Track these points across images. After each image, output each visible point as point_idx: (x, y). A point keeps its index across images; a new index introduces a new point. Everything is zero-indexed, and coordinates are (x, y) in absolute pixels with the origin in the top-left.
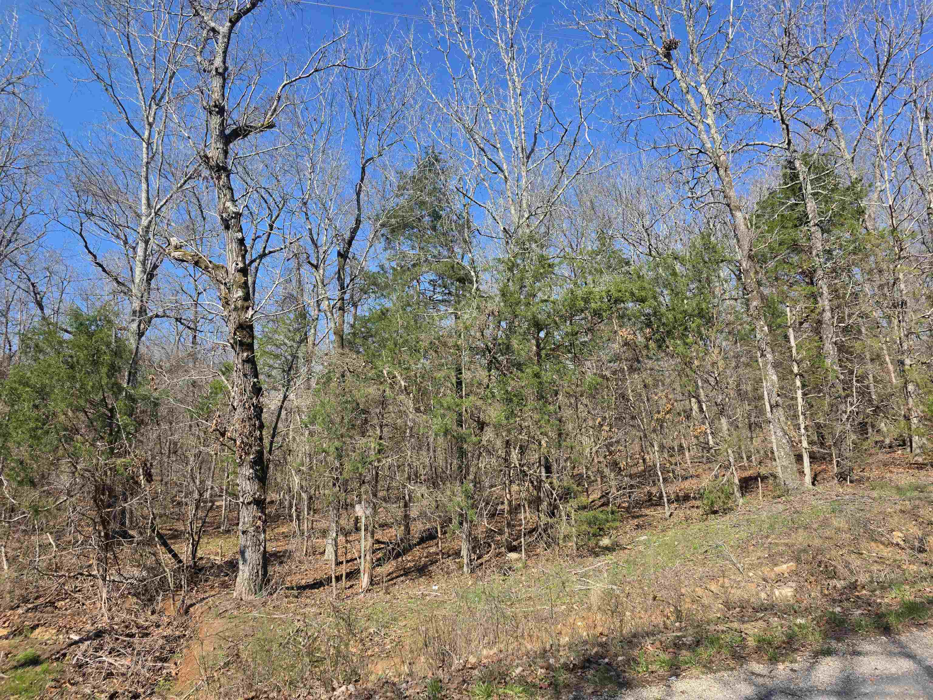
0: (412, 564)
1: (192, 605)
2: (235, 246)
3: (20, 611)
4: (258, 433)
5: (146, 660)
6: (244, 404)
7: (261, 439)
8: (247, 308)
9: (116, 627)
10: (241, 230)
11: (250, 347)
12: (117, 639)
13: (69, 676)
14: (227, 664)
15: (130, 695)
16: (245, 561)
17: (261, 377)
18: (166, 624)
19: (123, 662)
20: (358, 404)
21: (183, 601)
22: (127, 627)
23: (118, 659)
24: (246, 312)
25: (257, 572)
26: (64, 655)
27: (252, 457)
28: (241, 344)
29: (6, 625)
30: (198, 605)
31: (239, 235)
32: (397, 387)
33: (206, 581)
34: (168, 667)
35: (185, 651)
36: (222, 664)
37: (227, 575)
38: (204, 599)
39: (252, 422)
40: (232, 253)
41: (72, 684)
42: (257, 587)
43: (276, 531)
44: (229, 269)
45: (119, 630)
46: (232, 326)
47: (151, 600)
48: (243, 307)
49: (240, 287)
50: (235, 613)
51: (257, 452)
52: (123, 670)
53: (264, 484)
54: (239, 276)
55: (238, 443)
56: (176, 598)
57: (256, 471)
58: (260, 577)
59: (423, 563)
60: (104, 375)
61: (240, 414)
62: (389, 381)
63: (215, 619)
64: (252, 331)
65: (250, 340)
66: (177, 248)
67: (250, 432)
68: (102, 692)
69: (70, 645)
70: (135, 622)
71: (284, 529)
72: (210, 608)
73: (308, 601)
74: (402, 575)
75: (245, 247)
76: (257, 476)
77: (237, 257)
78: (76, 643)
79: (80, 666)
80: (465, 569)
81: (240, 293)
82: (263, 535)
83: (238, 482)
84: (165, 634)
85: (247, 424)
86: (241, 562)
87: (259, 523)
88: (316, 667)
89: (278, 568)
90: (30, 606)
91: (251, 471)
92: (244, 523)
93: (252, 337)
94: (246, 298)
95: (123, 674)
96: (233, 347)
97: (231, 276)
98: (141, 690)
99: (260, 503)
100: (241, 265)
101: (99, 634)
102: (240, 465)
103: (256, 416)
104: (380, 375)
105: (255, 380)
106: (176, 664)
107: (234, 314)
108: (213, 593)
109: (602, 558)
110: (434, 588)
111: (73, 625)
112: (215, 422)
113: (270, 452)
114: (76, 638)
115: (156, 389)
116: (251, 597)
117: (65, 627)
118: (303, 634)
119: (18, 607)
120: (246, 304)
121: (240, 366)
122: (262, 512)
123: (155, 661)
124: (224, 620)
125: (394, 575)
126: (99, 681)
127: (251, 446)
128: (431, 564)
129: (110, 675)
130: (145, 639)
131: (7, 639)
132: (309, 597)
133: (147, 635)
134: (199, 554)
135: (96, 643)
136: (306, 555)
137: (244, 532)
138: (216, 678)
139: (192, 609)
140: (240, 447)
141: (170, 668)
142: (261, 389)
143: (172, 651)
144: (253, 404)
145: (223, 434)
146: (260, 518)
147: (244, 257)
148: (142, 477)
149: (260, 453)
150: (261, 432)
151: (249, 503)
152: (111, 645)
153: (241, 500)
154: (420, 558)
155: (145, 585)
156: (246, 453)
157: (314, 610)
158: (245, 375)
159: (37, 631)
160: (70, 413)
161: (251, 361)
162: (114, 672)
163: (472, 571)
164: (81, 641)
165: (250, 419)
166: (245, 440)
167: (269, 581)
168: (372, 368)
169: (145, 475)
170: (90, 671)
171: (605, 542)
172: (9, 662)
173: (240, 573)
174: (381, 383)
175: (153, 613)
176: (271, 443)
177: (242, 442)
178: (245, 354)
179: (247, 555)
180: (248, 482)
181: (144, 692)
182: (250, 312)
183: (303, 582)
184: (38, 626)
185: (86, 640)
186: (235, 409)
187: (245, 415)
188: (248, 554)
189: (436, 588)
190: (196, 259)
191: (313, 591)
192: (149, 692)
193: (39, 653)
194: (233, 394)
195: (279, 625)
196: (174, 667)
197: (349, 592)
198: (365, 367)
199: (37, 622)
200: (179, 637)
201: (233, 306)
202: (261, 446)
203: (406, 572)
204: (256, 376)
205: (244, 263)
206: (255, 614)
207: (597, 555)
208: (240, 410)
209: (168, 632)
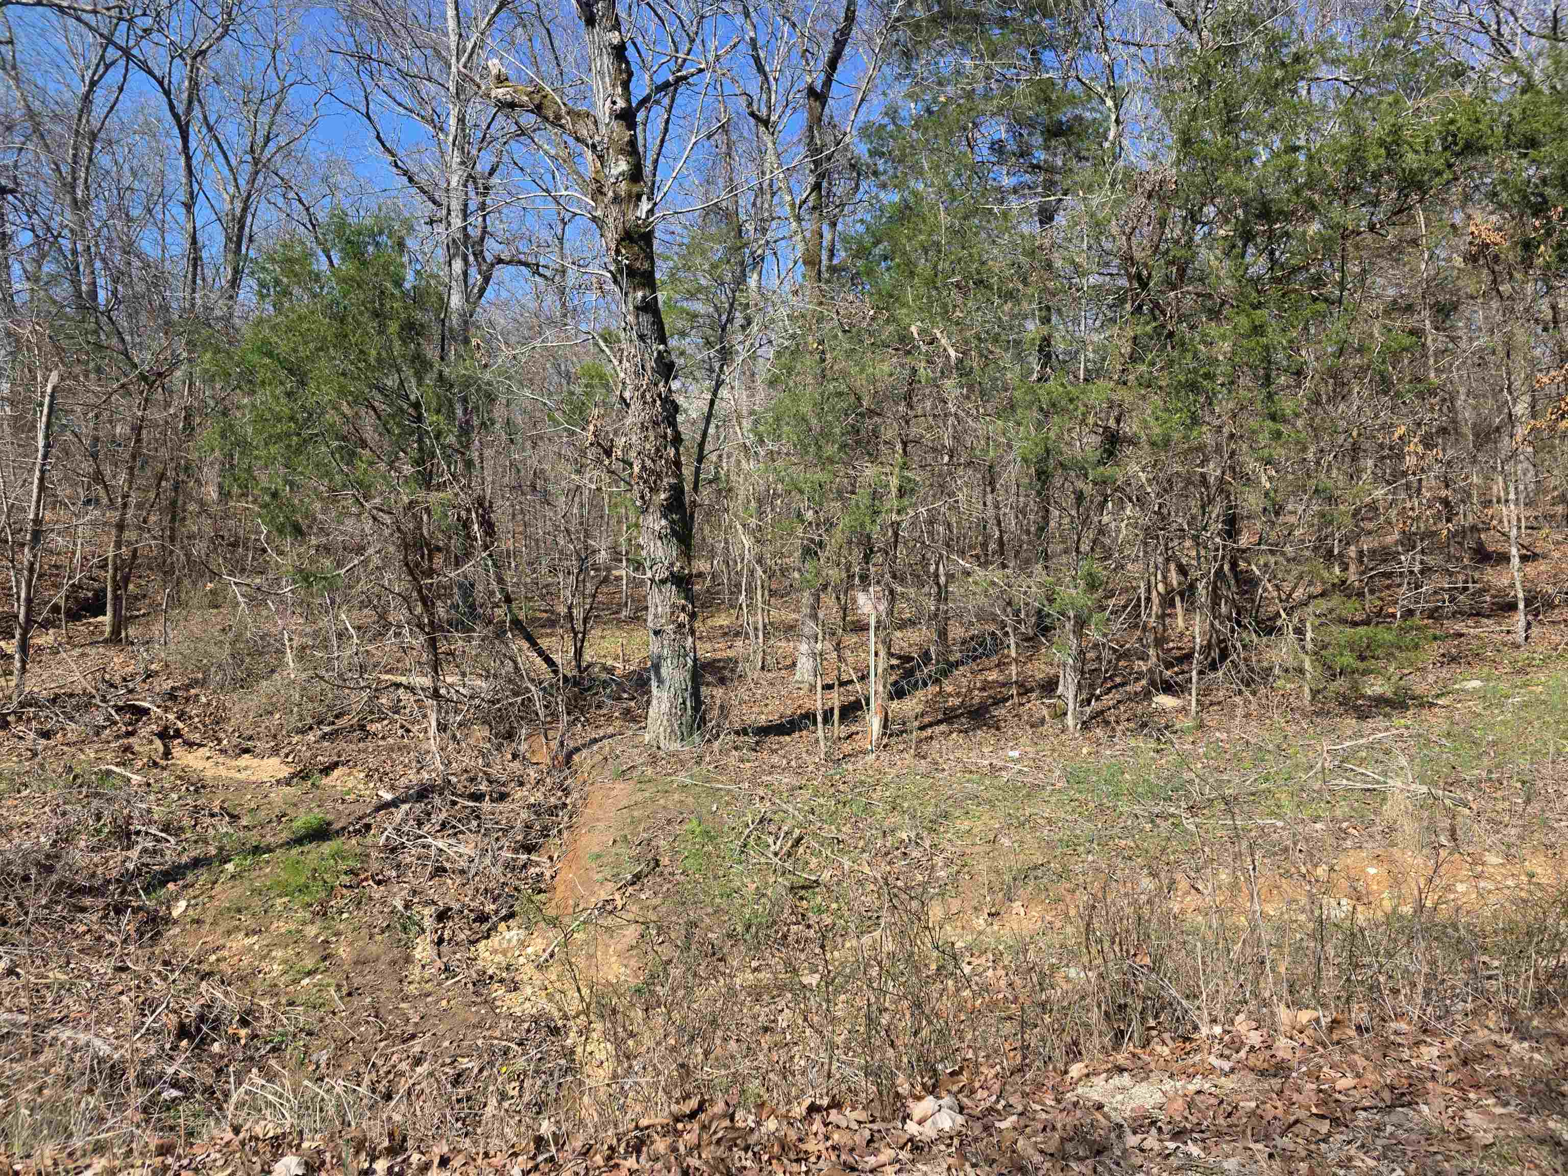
0: (957, 701)
1: (577, 750)
2: (606, 62)
3: (311, 737)
4: (672, 452)
5: (500, 849)
6: (643, 396)
7: (678, 464)
8: (639, 197)
9: (454, 779)
10: (617, 26)
11: (647, 280)
12: (454, 803)
13: (375, 866)
14: (637, 877)
15: (472, 916)
16: (660, 681)
17: (673, 342)
18: (533, 782)
19: (462, 849)
20: (859, 399)
21: (562, 744)
22: (472, 780)
23: (452, 841)
24: (637, 206)
25: (684, 703)
26: (368, 827)
27: (663, 496)
28: (632, 272)
29: (290, 759)
30: (585, 752)
31: (615, 38)
32: (940, 362)
33: (599, 707)
34: (538, 864)
35: (565, 834)
36: (629, 877)
37: (633, 698)
38: (595, 741)
39: (661, 430)
40: (602, 79)
41: (379, 883)
42: (684, 729)
43: (709, 622)
44: (599, 115)
45: (459, 786)
46: (612, 236)
47: (510, 736)
48: (630, 196)
49: (622, 151)
50: (649, 771)
51: (672, 487)
52: (463, 864)
53: (688, 546)
54: (618, 127)
55: (636, 469)
56: (551, 734)
57: (672, 522)
58: (689, 712)
59: (976, 701)
60: (395, 337)
61: (635, 416)
62: (924, 348)
63: (614, 780)
64: (650, 245)
65: (646, 265)
66: (501, 80)
67: (658, 450)
68: (427, 904)
69: (378, 809)
70: (485, 773)
71: (722, 620)
72: (606, 759)
73: (775, 759)
74: (939, 722)
75: (628, 63)
76: (674, 533)
77: (614, 86)
78: (386, 806)
79: (393, 850)
80: (1070, 720)
81: (623, 166)
82: (690, 639)
83: (641, 541)
84: (532, 800)
85: (651, 434)
86: (654, 684)
87: (683, 617)
88: (802, 898)
89: (719, 692)
90: (327, 729)
91: (663, 522)
92: (656, 616)
93: (650, 257)
94: (635, 175)
95: (463, 872)
96: (616, 281)
97: (603, 130)
98: (490, 907)
99: (682, 582)
100: (621, 104)
101: (423, 793)
102: (645, 511)
103: (667, 418)
104: (904, 338)
105: (661, 347)
106: (551, 858)
107: (614, 210)
108: (610, 730)
109: (1379, 722)
110: (1011, 754)
111: (388, 769)
112: (591, 428)
113: (696, 488)
114: (388, 796)
115: (486, 366)
116: (676, 746)
117: (377, 770)
118: (773, 828)
119: (311, 728)
120: (635, 189)
121: (630, 318)
122: (686, 598)
123: (516, 851)
124: (629, 786)
125: (927, 720)
126: (423, 882)
127: (659, 476)
128: (994, 704)
129: (440, 871)
130: (501, 807)
131: (288, 784)
132: (776, 751)
133: (503, 797)
134: (587, 658)
135: (419, 807)
136: (763, 668)
137: (657, 633)
138: (619, 903)
139: (576, 758)
140: (641, 478)
141: (542, 864)
142: (672, 365)
143: (545, 832)
144: (659, 395)
145: (608, 453)
146: (683, 609)
147: (626, 85)
148: (476, 527)
149: (677, 491)
150: (677, 450)
151: (663, 582)
152: (443, 815)
153: (649, 574)
154: (970, 690)
155: (500, 710)
156: (651, 490)
157: (787, 779)
158: (642, 337)
159: (336, 773)
160: (345, 408)
161: (649, 308)
162: (448, 865)
163: (1085, 725)
164: (394, 803)
165: (656, 424)
166: (648, 463)
167: (703, 720)
168: (887, 321)
169: (481, 525)
170: (408, 860)
171: (1375, 687)
172: (281, 831)
173: (654, 702)
174: (909, 353)
175: (515, 756)
176: (698, 471)
177: (644, 468)
178: (640, 294)
179: (664, 671)
180: (659, 543)
181: (497, 912)
182: (645, 206)
183: (763, 720)
184: (336, 765)
185: (404, 802)
186: (628, 405)
187: (645, 416)
188: (666, 671)
189: (1015, 754)
190: (537, 98)
191: (782, 739)
192: (504, 912)
193: (330, 817)
194: (622, 375)
195: (728, 804)
196: (548, 864)
197: (847, 747)
198: (873, 319)
199: (336, 759)
200: (556, 807)
201: (611, 194)
202: (679, 476)
203: (949, 717)
204: (663, 340)
205: (628, 101)
206: (682, 778)
207: (1363, 716)
208: (636, 406)
209: (536, 797)
